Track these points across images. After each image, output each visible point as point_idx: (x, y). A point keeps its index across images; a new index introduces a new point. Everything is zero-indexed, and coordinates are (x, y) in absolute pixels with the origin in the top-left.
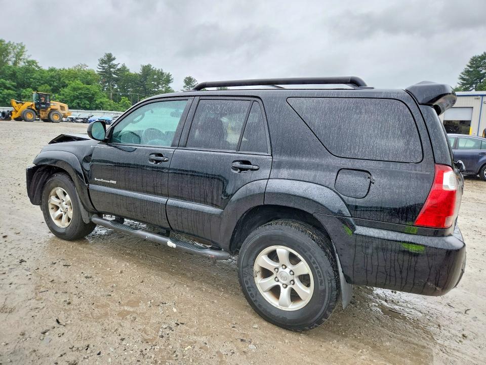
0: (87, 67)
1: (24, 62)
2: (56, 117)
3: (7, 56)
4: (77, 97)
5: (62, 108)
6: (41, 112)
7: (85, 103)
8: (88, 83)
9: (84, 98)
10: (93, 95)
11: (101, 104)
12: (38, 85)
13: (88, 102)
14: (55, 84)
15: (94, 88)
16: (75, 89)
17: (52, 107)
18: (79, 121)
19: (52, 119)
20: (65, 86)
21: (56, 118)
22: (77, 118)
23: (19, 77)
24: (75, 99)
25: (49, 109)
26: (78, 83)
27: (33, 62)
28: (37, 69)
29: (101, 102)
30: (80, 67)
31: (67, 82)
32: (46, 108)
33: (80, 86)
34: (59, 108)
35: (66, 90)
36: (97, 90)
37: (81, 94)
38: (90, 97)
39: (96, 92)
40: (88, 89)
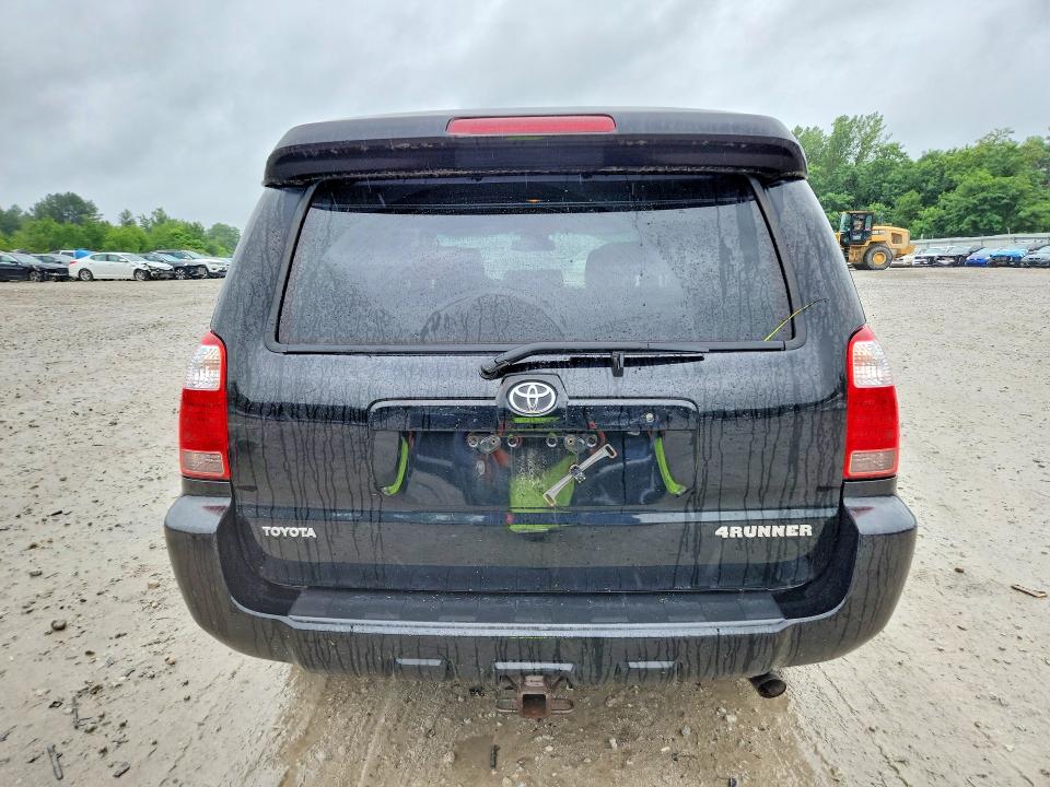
0: (1010, 135)
1: (876, 152)
2: (879, 257)
3: (848, 145)
4: (974, 209)
5: (896, 238)
6: (850, 251)
7: (990, 221)
8: (1007, 173)
9: (989, 210)
10: (1014, 198)
11: (1032, 219)
12: (895, 195)
13: (998, 218)
14: (930, 187)
15: (1019, 182)
16: (971, 191)
17: (875, 238)
18: (945, 262)
19: (870, 263)
20: (951, 188)
21: (878, 260)
22: (941, 258)
23: (862, 183)
24: (968, 214)
25: (867, 244)
26: (983, 176)
27: (894, 148)
28: (898, 160)
29: (1034, 214)
30: (993, 138)
31: (956, 177)
32: (862, 242)
33: (985, 183)
34: (888, 238)
35: (952, 196)
36: (1026, 187)
37: (985, 200)
38: (1007, 204)
39: (1022, 192)
40: (1003, 187)
